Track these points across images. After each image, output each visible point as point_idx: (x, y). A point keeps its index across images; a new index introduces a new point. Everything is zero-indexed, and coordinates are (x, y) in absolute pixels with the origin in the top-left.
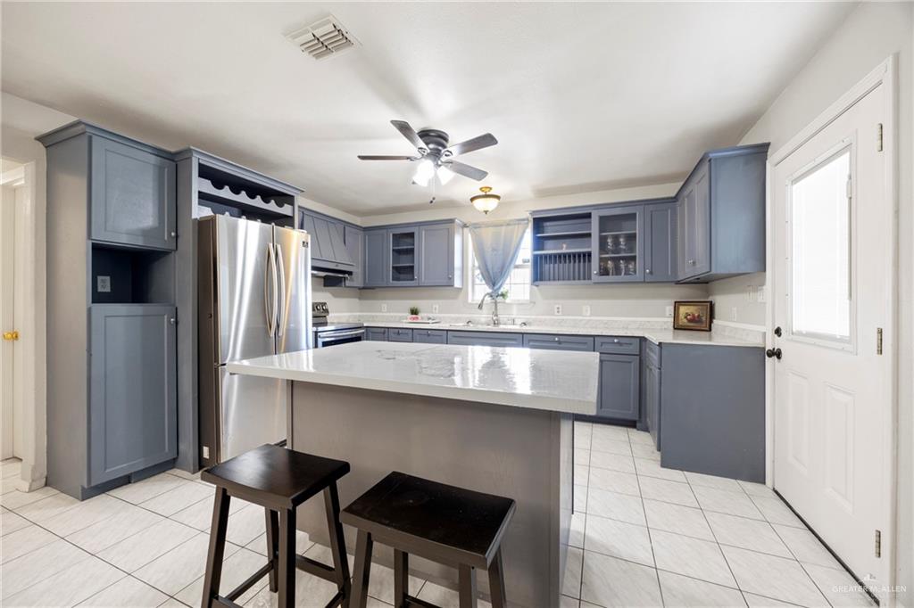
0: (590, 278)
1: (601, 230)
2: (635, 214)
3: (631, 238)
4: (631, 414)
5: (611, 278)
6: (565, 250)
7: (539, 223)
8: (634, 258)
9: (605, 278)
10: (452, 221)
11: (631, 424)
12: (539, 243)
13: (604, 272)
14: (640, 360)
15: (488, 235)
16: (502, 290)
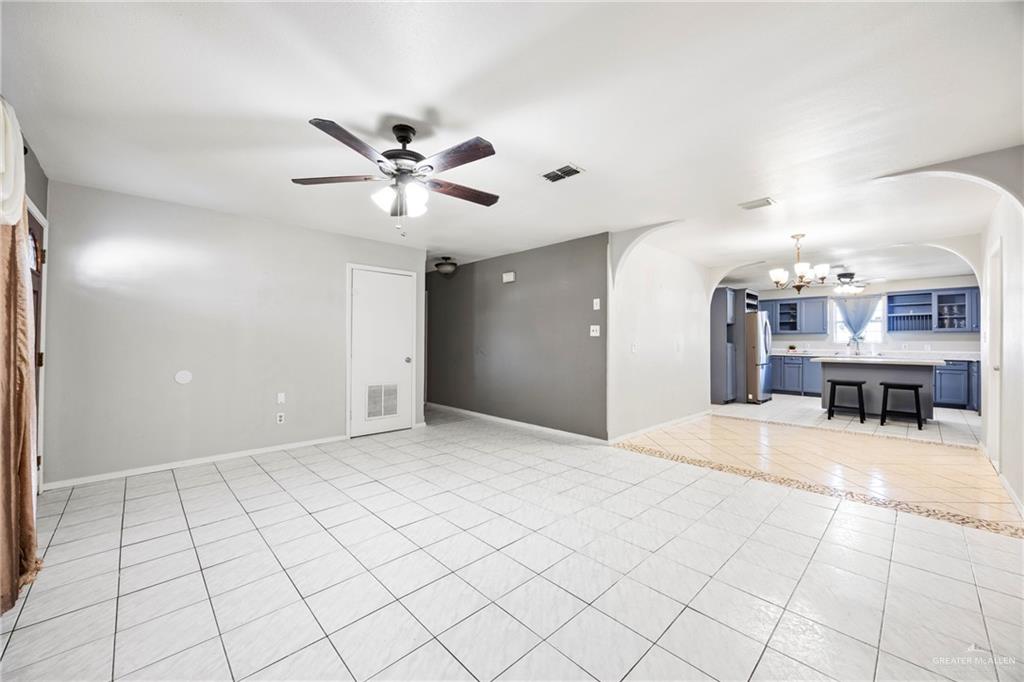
0: (931, 329)
1: (939, 302)
2: (964, 295)
3: (962, 308)
4: (962, 400)
5: (947, 329)
6: (911, 313)
7: (891, 298)
8: (964, 318)
9: (942, 330)
10: (826, 297)
11: (962, 407)
12: (891, 309)
13: (941, 325)
14: (969, 375)
15: (850, 305)
16: (862, 335)
